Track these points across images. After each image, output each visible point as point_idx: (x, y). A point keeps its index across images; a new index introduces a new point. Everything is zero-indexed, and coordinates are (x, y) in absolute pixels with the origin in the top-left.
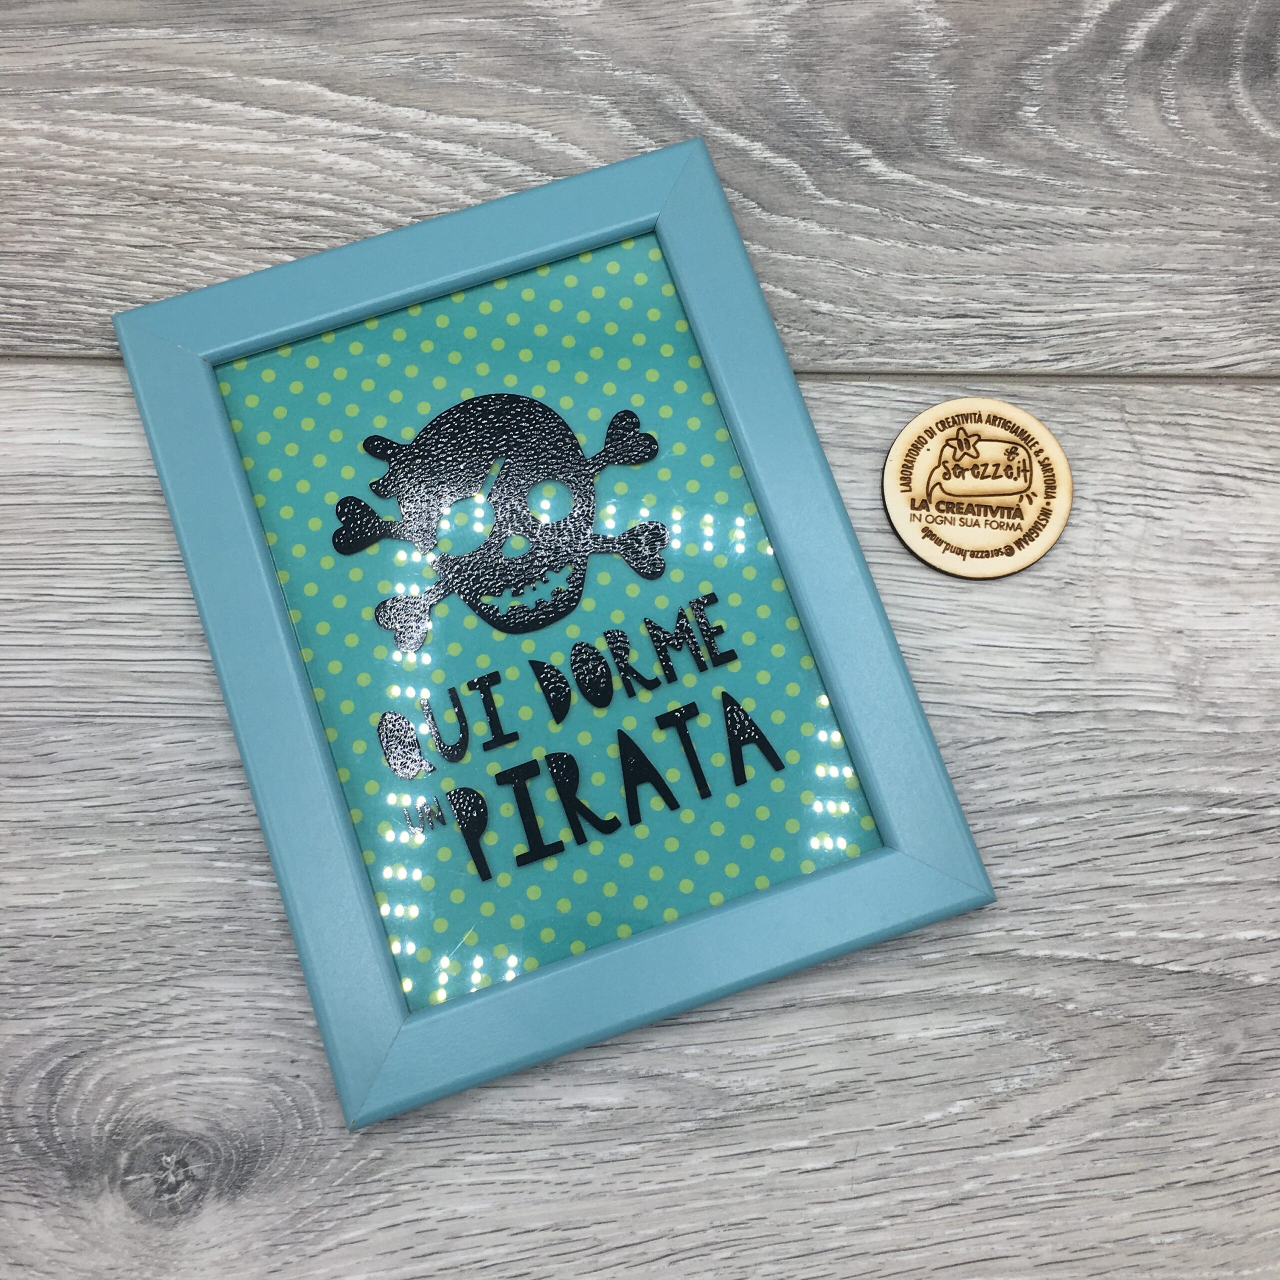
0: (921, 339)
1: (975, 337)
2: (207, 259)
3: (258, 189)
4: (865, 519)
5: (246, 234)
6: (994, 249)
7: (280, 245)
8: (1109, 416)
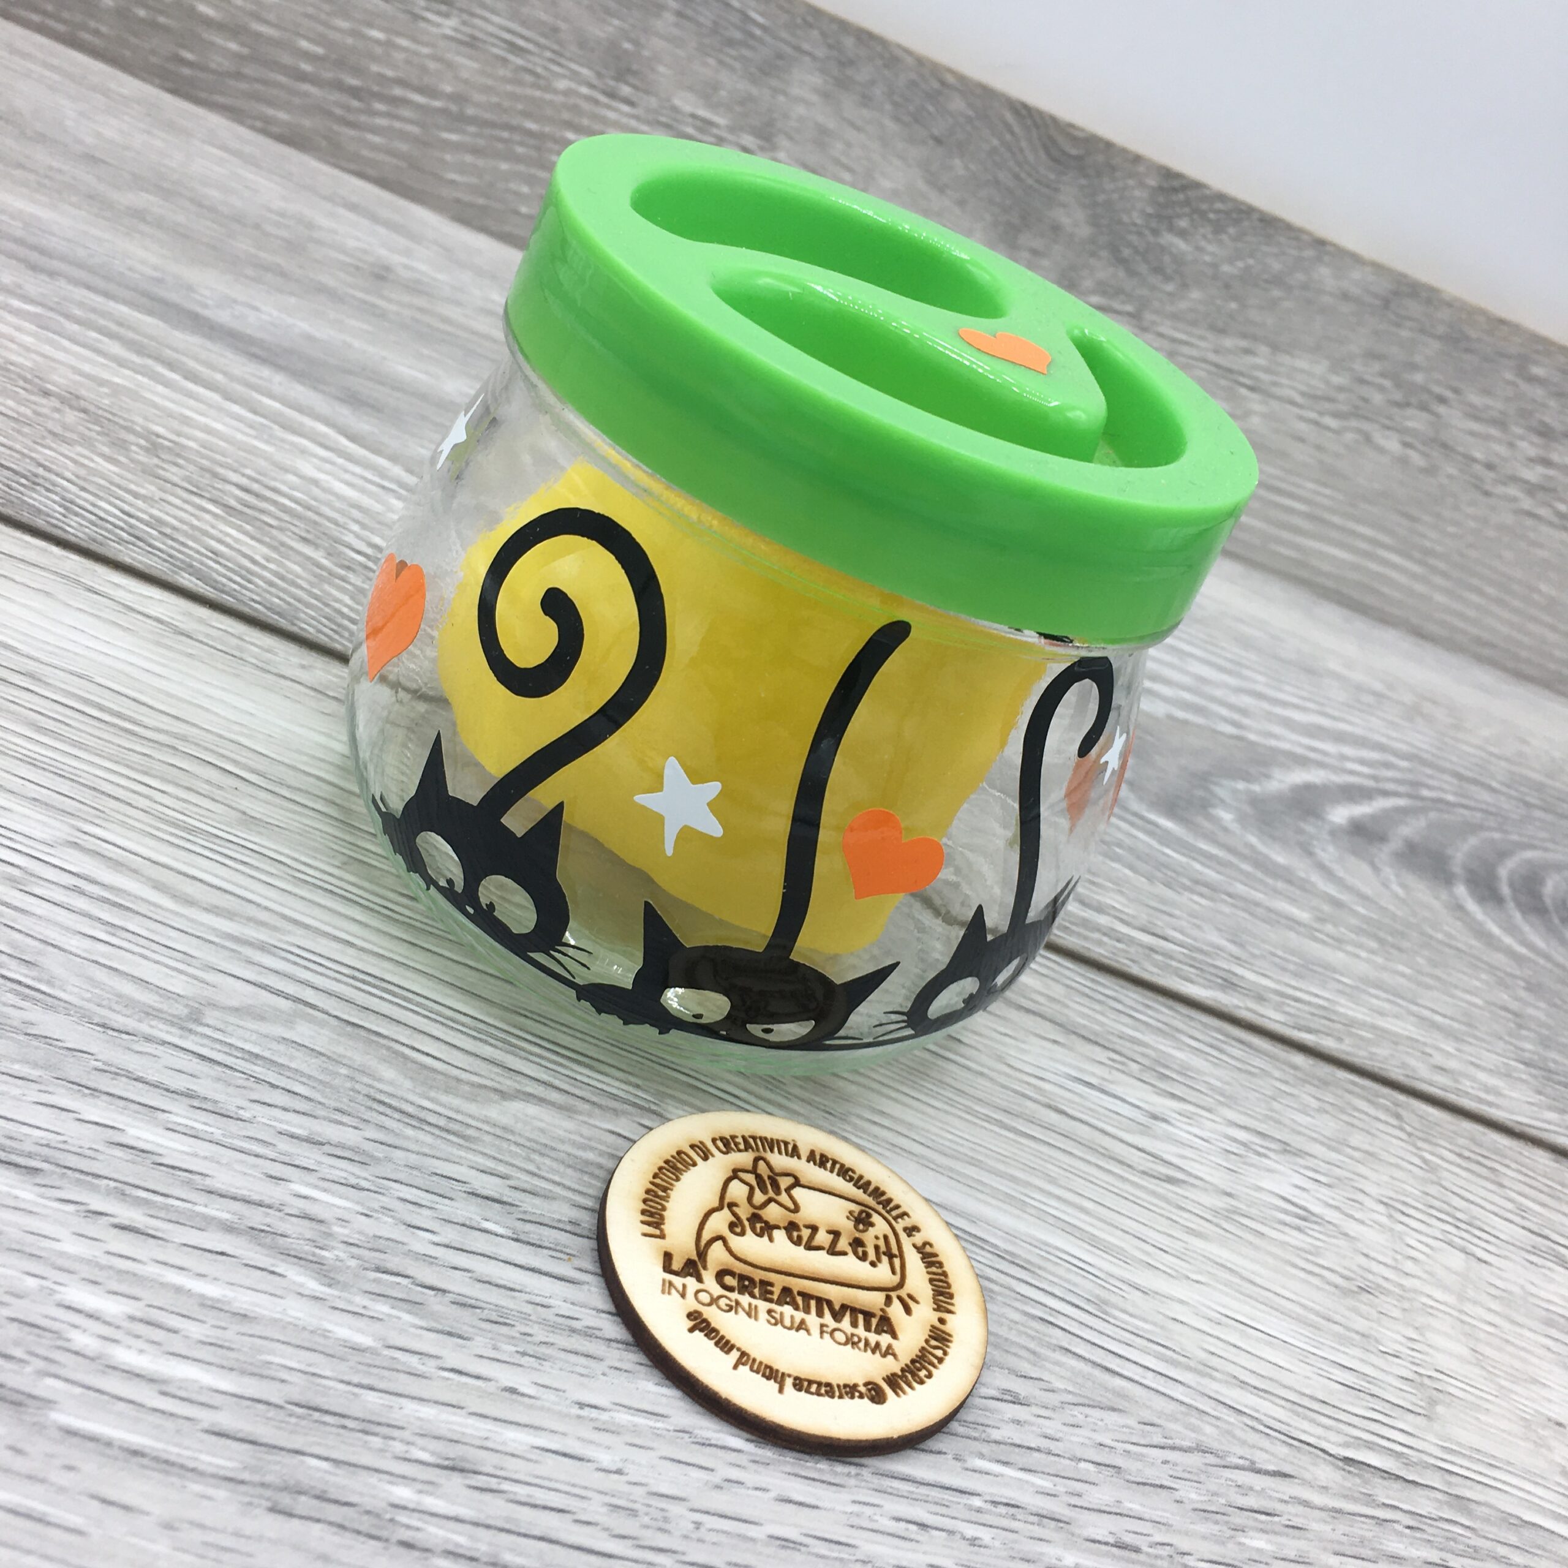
0: (1105, 934)
1: (1180, 962)
2: (92, 460)
3: (202, 450)
4: (1028, 1084)
5: (164, 469)
6: (1196, 898)
7: (207, 495)
8: (1383, 1117)
